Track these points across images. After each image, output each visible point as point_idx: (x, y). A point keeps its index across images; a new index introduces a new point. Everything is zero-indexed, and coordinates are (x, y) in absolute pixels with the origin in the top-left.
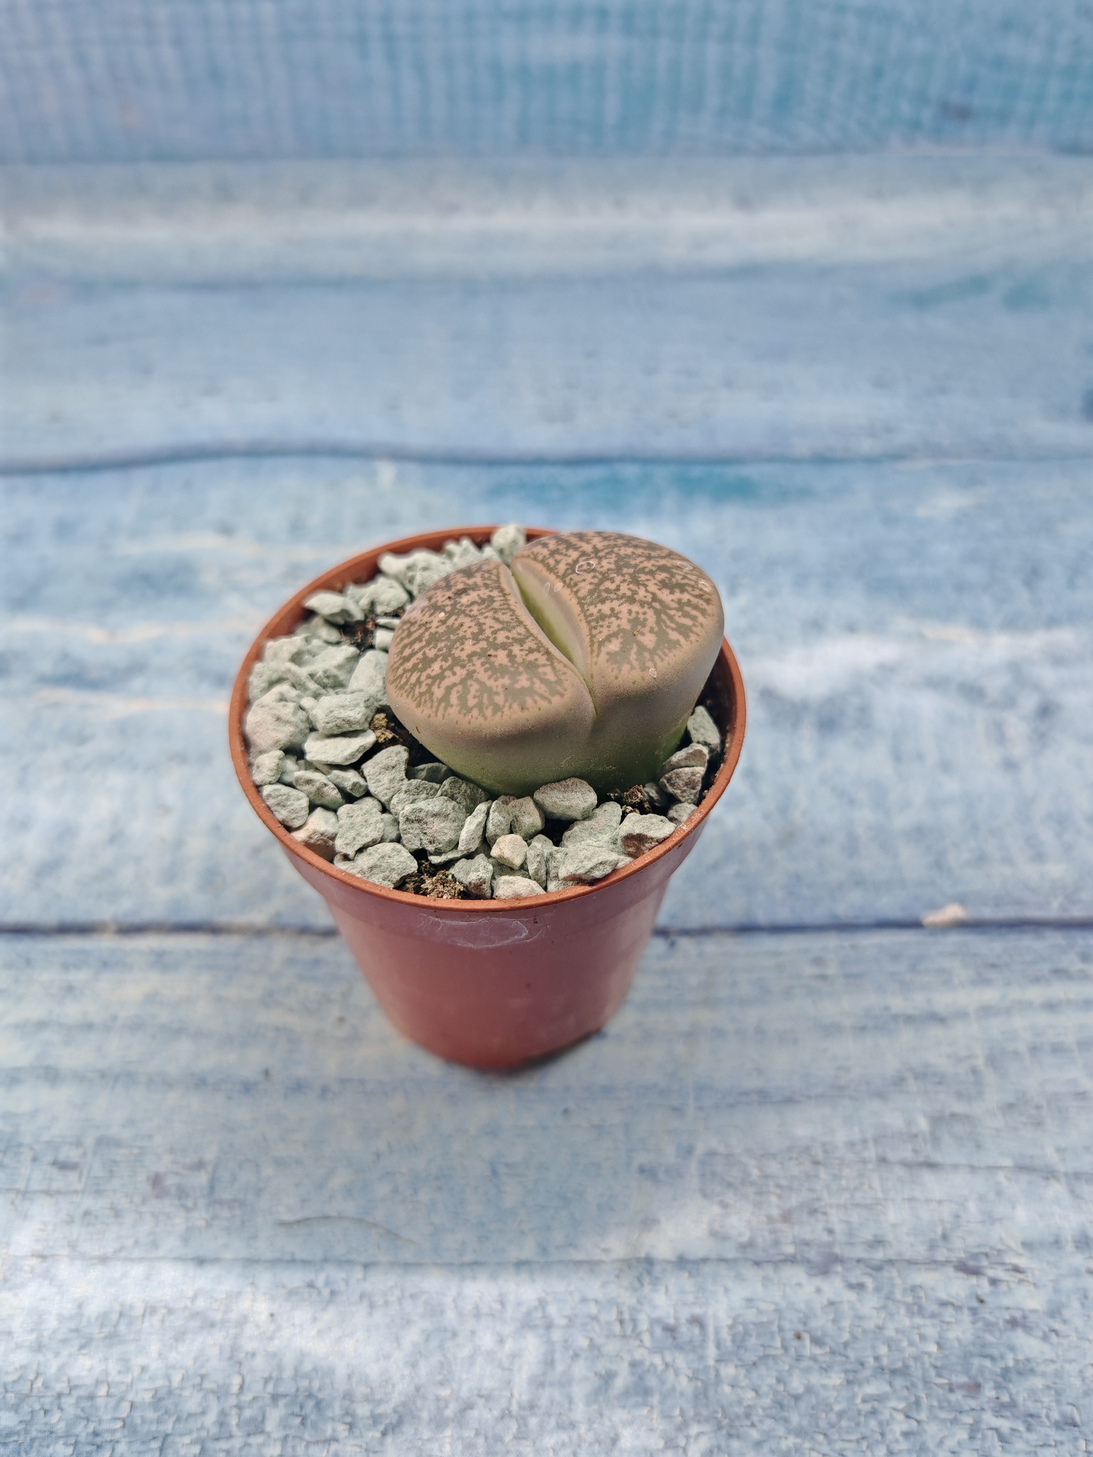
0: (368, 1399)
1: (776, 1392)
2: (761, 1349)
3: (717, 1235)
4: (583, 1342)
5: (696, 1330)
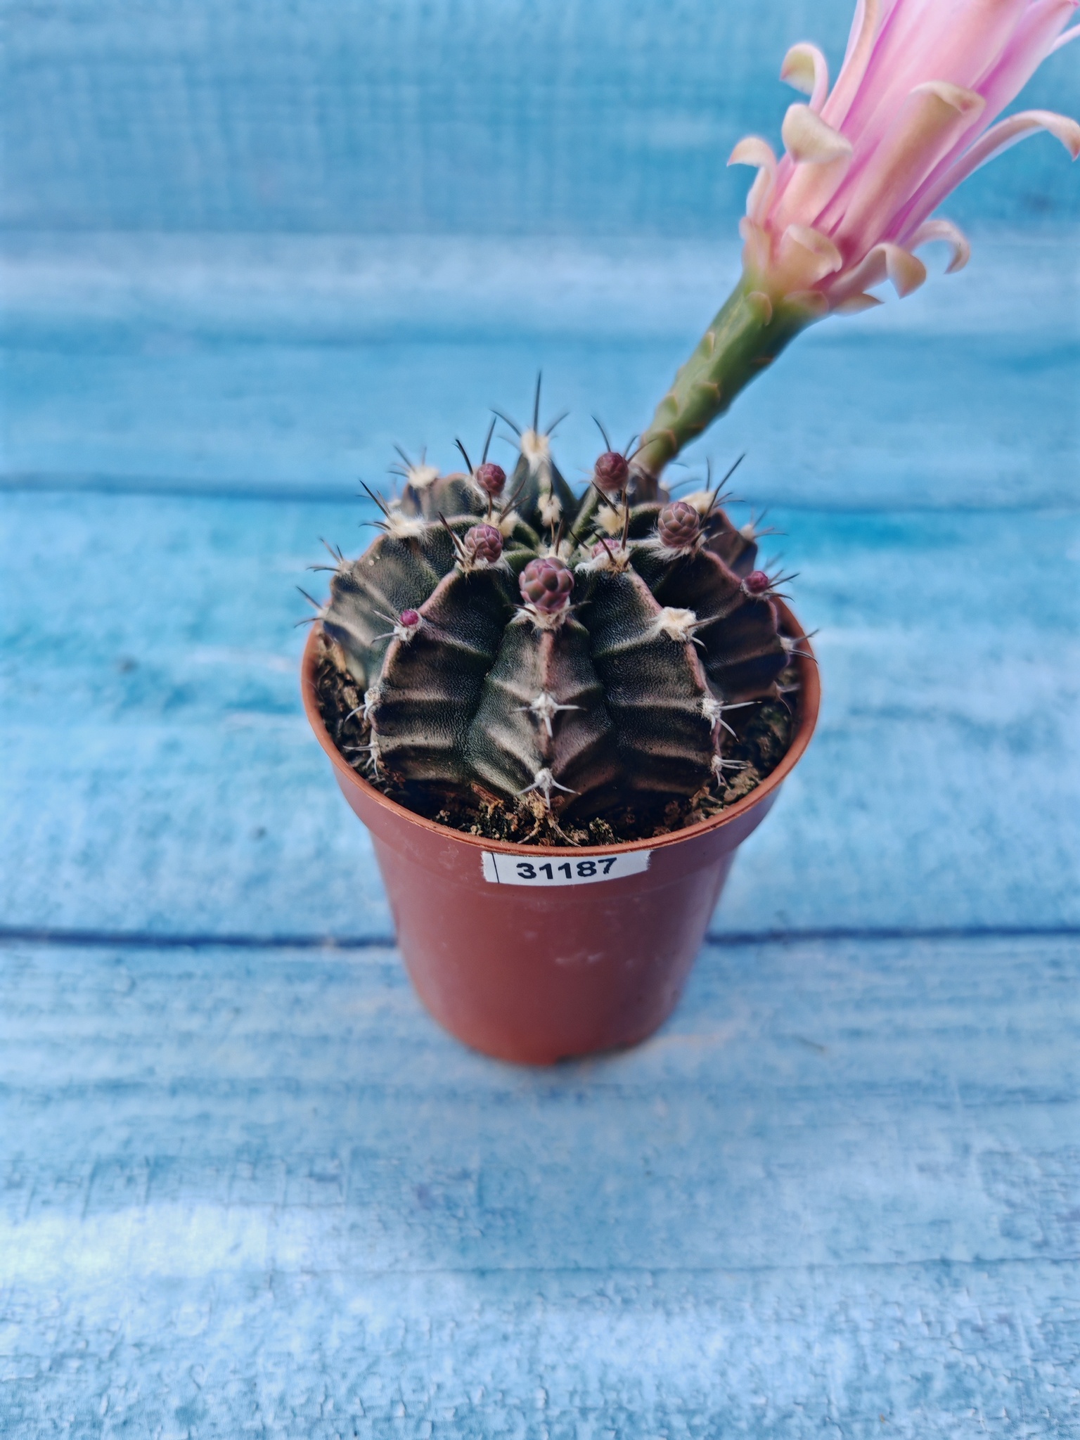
0: (683, 1410)
2: (1076, 1347)
3: (1009, 1233)
4: (893, 1345)
5: (1007, 1331)
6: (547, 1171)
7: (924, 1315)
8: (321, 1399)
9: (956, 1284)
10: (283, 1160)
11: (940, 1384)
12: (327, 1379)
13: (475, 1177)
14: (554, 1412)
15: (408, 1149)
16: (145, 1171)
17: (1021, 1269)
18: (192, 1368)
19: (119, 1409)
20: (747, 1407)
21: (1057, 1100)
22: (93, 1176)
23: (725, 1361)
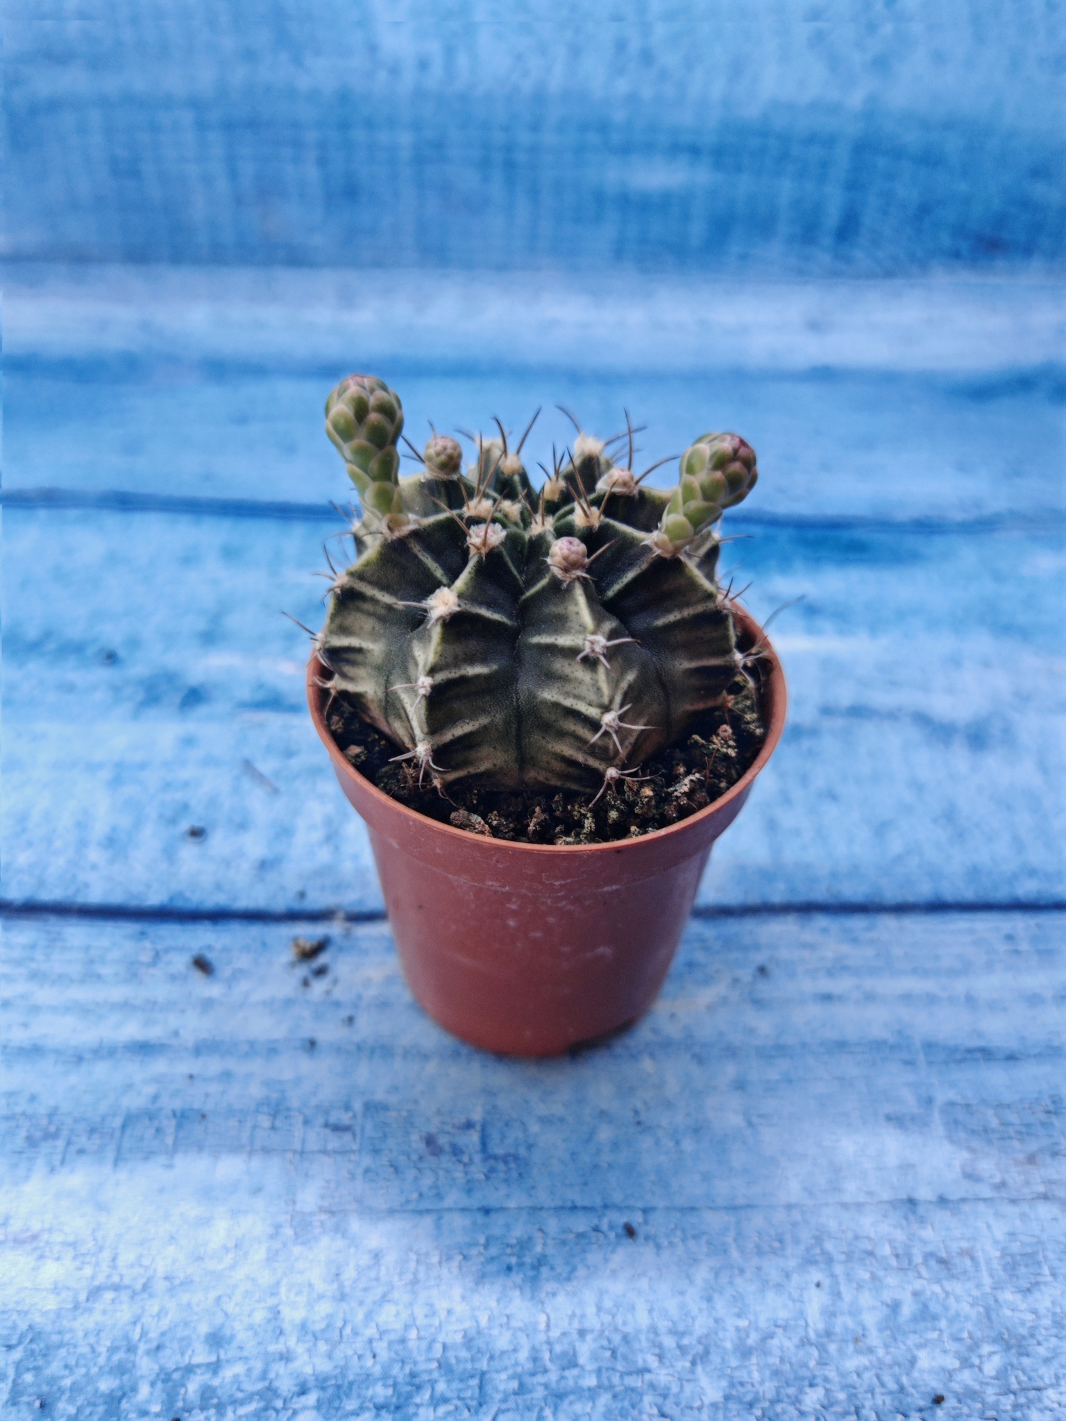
2: (1032, 1277)
3: (971, 1176)
4: (864, 1275)
5: (968, 1262)
6: (545, 1121)
7: (893, 1248)
8: (339, 1324)
9: (922, 1221)
10: (300, 1112)
11: (907, 1310)
12: (345, 1306)
13: (478, 1127)
14: (555, 1333)
15: (416, 1102)
16: (173, 1122)
17: (982, 1207)
18: (218, 1299)
19: (153, 1335)
20: (732, 1329)
21: (1011, 1058)
22: (124, 1127)
23: (711, 1288)
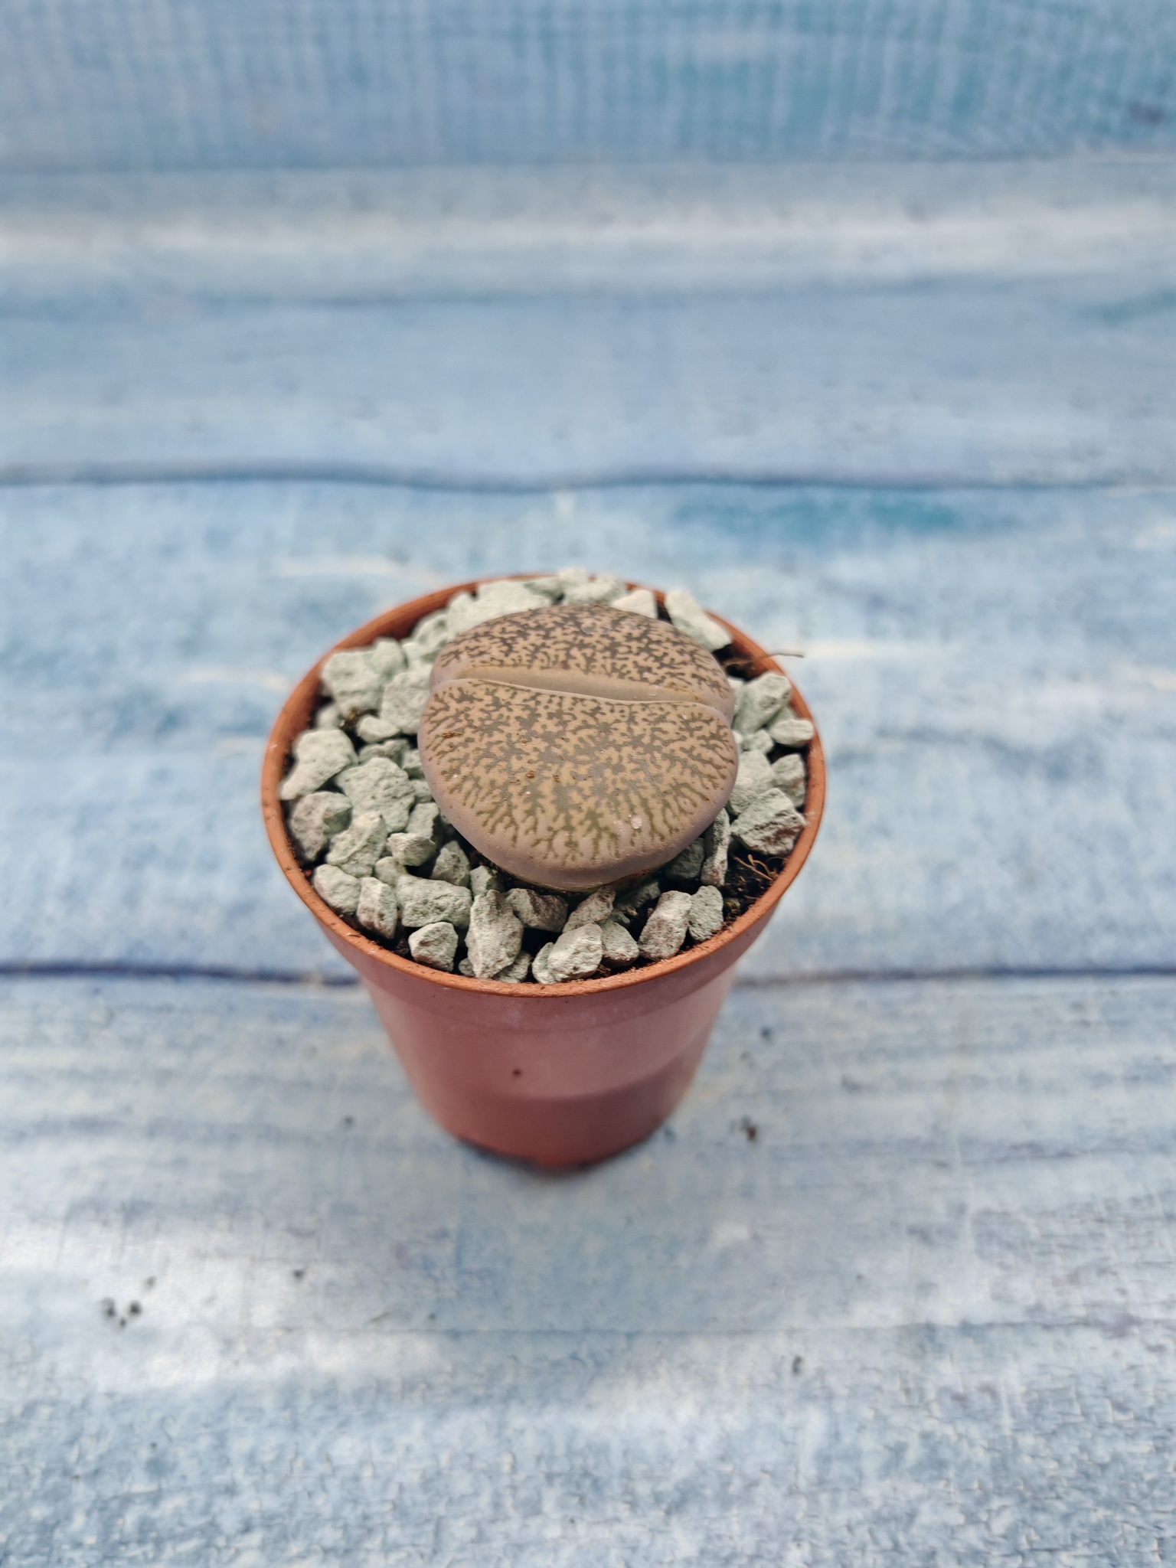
0: (649, 1476)
1: (1080, 1462)
2: (1059, 1416)
3: (1000, 1297)
4: (867, 1413)
5: (988, 1399)
6: (527, 1231)
7: (904, 1381)
9: (940, 1349)
10: (261, 1212)
11: (912, 1455)
13: (453, 1237)
15: (387, 1205)
16: (121, 1216)
17: (1010, 1335)
19: (91, 1457)
20: (713, 1474)
21: (1065, 1154)
22: (68, 1217)
23: (695, 1427)
